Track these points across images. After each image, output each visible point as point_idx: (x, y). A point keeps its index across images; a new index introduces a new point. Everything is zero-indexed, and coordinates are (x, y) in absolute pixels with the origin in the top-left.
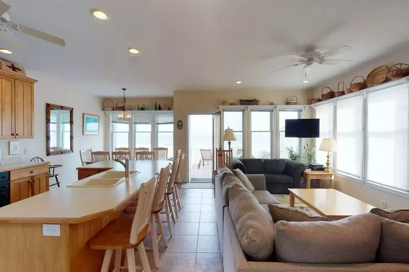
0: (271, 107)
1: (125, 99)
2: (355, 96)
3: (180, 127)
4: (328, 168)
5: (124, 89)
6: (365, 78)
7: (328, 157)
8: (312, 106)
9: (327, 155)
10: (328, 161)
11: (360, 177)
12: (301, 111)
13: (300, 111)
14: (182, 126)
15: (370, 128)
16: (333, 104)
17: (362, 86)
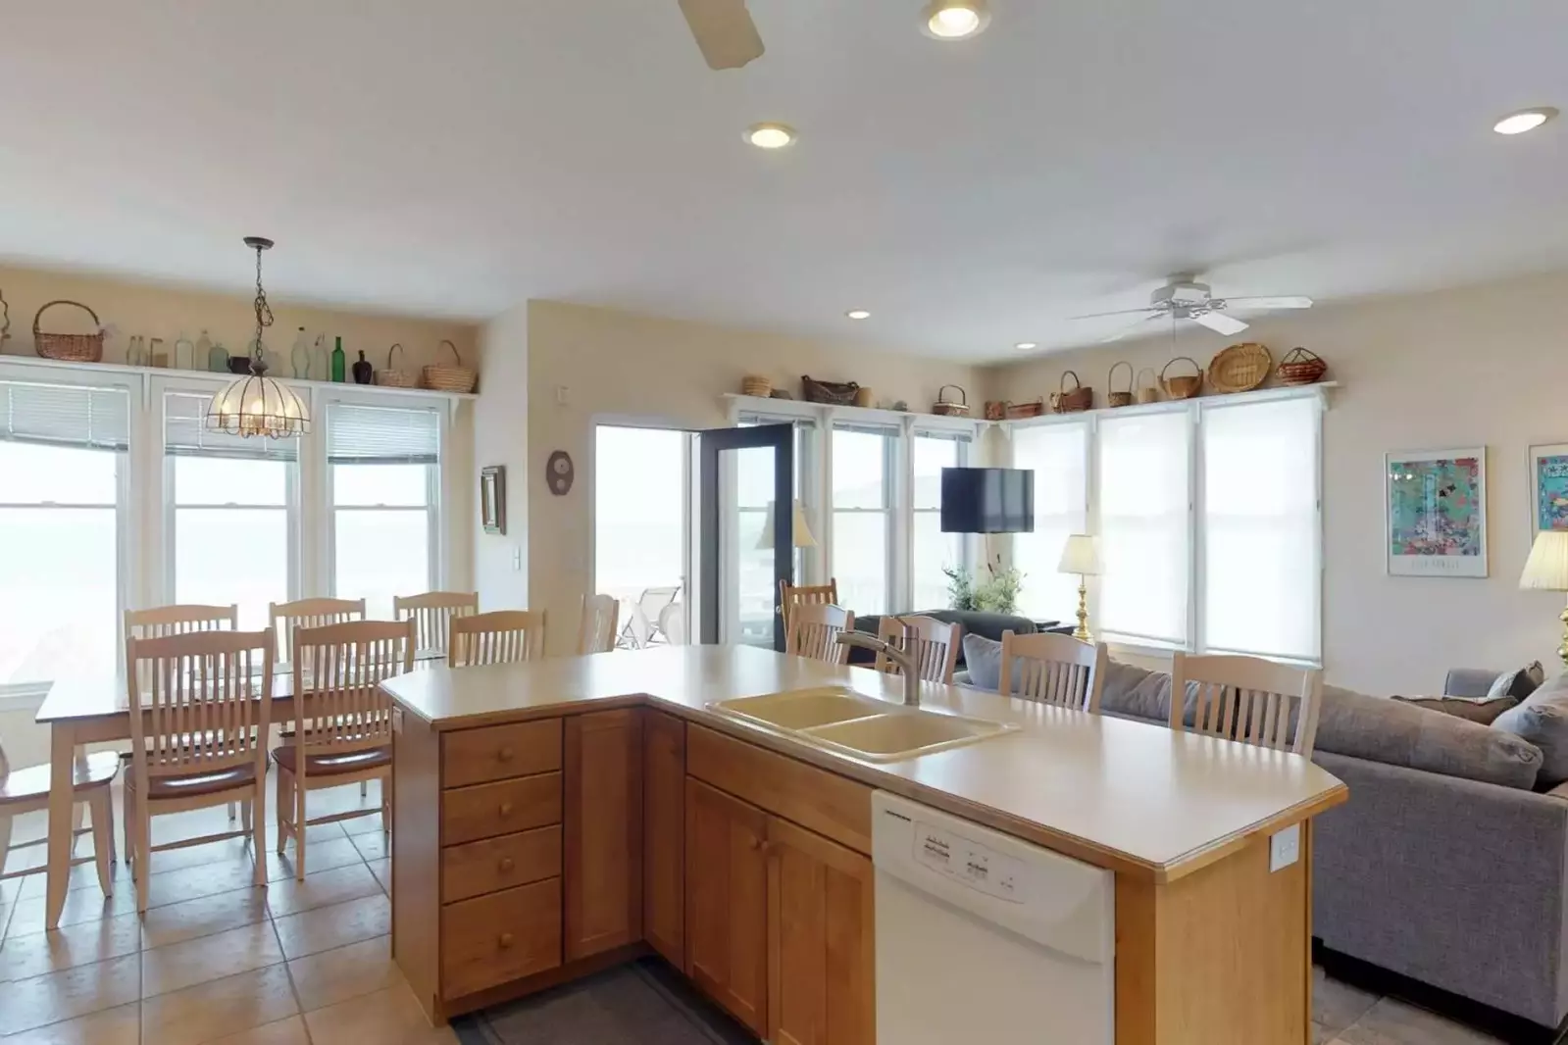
0: (893, 418)
1: (260, 302)
2: (1168, 412)
3: (560, 484)
4: (1082, 628)
5: (260, 243)
6: (1205, 365)
7: (1082, 593)
8: (1003, 424)
9: (1078, 585)
10: (1082, 604)
11: (1183, 643)
12: (967, 439)
13: (963, 439)
14: (569, 477)
15: (1212, 504)
16: (1083, 424)
17: (1194, 388)
